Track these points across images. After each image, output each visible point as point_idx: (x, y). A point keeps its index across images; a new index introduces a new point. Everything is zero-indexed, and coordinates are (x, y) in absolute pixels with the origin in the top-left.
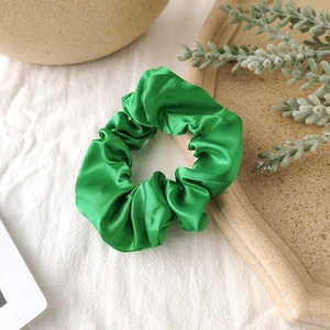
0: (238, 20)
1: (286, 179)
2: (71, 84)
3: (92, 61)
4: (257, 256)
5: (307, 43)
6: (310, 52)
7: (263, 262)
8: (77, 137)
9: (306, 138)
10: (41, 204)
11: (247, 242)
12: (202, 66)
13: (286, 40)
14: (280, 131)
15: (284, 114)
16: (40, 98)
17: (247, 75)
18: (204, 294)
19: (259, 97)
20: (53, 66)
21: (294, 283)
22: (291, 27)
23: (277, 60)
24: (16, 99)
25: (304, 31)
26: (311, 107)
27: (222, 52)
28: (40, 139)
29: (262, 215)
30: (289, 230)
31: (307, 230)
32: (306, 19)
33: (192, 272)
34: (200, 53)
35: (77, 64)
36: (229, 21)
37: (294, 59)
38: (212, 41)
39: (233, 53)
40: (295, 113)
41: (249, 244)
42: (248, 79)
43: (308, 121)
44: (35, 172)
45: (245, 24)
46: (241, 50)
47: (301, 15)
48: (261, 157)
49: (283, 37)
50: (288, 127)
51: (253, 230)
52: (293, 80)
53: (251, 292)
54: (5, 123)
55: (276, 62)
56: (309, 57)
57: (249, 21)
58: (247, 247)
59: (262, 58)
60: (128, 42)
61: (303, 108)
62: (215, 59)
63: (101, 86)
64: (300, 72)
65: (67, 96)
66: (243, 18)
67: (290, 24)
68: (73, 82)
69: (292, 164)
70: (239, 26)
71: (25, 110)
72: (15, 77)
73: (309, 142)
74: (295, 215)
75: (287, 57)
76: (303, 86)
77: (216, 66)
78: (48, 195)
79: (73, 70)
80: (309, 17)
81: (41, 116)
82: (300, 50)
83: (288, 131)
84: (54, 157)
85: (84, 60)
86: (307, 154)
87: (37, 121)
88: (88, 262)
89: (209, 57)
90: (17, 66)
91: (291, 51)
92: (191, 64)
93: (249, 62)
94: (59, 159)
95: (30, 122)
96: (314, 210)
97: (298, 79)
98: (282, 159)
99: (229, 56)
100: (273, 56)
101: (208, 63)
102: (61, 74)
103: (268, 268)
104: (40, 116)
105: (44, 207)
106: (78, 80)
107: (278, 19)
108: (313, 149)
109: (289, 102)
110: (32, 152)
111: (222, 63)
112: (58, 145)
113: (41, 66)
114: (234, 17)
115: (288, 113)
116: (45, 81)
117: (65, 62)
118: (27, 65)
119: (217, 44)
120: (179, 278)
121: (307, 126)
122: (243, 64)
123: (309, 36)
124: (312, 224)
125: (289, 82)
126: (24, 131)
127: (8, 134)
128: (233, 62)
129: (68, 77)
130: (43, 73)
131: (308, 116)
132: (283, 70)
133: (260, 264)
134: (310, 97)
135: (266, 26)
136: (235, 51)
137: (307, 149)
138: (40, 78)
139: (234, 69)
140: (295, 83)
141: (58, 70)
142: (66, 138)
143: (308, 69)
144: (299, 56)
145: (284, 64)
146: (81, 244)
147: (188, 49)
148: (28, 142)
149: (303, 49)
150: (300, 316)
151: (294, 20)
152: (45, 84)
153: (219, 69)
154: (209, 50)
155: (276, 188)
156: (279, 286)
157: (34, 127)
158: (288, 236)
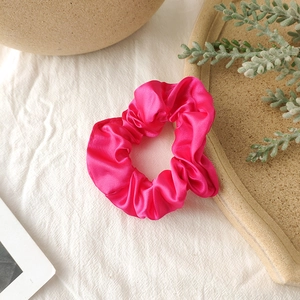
0: (230, 18)
1: (274, 164)
2: (81, 73)
5: (290, 34)
7: (257, 239)
12: (200, 63)
14: (268, 119)
15: (271, 105)
16: (54, 88)
19: (249, 88)
20: (62, 57)
21: (283, 256)
24: (33, 89)
28: (59, 125)
29: (254, 196)
30: (276, 208)
31: (291, 207)
32: (292, 17)
33: (196, 243)
34: (198, 52)
35: (84, 54)
44: (60, 157)
48: (252, 147)
49: (271, 35)
50: (274, 115)
51: (249, 214)
52: (280, 77)
54: (26, 112)
57: (241, 19)
63: (108, 76)
65: (78, 86)
66: (235, 17)
68: (83, 72)
71: (42, 100)
72: (29, 67)
73: (294, 135)
74: (281, 194)
76: (289, 82)
77: (212, 63)
78: (72, 178)
81: (58, 105)
83: (275, 119)
84: (74, 143)
87: (54, 110)
88: (110, 234)
89: (206, 57)
90: (30, 57)
92: (190, 61)
95: (48, 110)
97: (285, 76)
99: (224, 54)
101: (205, 60)
103: (262, 245)
104: (56, 105)
106: (87, 71)
108: (297, 141)
109: (276, 95)
110: (52, 141)
113: (50, 57)
114: (227, 15)
115: (275, 104)
118: (38, 56)
120: (185, 248)
122: (239, 71)
124: (295, 202)
126: (44, 119)
127: (29, 122)
129: (77, 67)
130: (55, 62)
138: (51, 68)
140: (282, 79)
141: (68, 60)
144: (288, 59)
146: (104, 220)
147: (188, 49)
148: (49, 130)
155: (265, 172)
156: (271, 258)
157: (52, 116)
158: (276, 213)
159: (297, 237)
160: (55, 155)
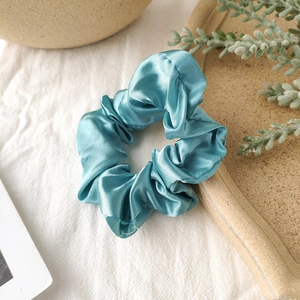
0: (226, 8)
1: (270, 162)
2: (65, 67)
3: (85, 46)
4: (241, 237)
5: (291, 31)
6: (295, 39)
7: (246, 242)
8: (69, 119)
9: (290, 122)
10: (34, 182)
11: (232, 223)
12: (191, 51)
13: (272, 27)
14: (265, 115)
15: (269, 99)
16: (35, 80)
17: (234, 61)
18: (189, 273)
19: (245, 82)
20: (49, 50)
21: (276, 264)
22: (277, 16)
23: (263, 46)
24: (13, 81)
25: (289, 19)
26: (295, 92)
27: (210, 38)
28: (34, 118)
29: (246, 196)
30: (272, 211)
31: (290, 212)
32: (291, 7)
33: (177, 251)
34: (189, 38)
35: (71, 49)
36: (218, 8)
37: (279, 45)
38: (201, 27)
39: (221, 39)
40: (280, 98)
41: (233, 226)
42: (235, 64)
43: (293, 105)
44: (29, 151)
45: (233, 12)
46: (228, 37)
47: (287, 4)
48: (246, 140)
49: (269, 25)
50: (273, 111)
51: (237, 212)
52: (278, 66)
53: (234, 271)
54: (2, 104)
55: (262, 47)
56: (294, 43)
57: (236, 9)
58: (231, 228)
59: (248, 44)
60: (120, 27)
61: (288, 93)
62: (203, 44)
63: (94, 68)
64: (285, 58)
65: (61, 79)
66: (230, 6)
67: (275, 12)
68: (68, 65)
69: (276, 148)
70: (227, 15)
71: (20, 92)
72: (12, 59)
73: (294, 127)
74: (278, 196)
75: (273, 43)
76: (288, 72)
77: (204, 51)
78: (41, 174)
79: (68, 54)
80: (294, 5)
81: (36, 98)
82: (286, 36)
83: (273, 115)
84: (47, 137)
85: (77, 44)
86: (291, 138)
87: (32, 103)
88: (77, 239)
89: (198, 43)
90: (15, 49)
91: (277, 37)
93: (236, 47)
94: (52, 140)
95: (25, 103)
96: (296, 192)
97: (283, 65)
98: (266, 142)
99: (217, 41)
100: (259, 42)
101: (196, 48)
102: (56, 58)
103: (251, 249)
104: (34, 98)
105: (36, 184)
106: (72, 64)
107: (264, 7)
108: (296, 133)
109: (274, 88)
110: (27, 132)
111: (210, 48)
112: (51, 126)
113: (37, 49)
114: (222, 5)
115: (273, 98)
116: (41, 64)
117: (59, 46)
118: (24, 49)
119: (206, 31)
120: (164, 257)
121: (291, 110)
122: (230, 49)
123: (293, 24)
124: (295, 205)
125: (274, 68)
126: (19, 112)
127: (4, 114)
128: (220, 48)
129: (62, 61)
130: (40, 55)
131: (292, 101)
132: (269, 56)
133: (243, 244)
134: (295, 82)
135: (253, 14)
136: (223, 37)
137: (291, 133)
138: (36, 61)
139: (221, 55)
140: (280, 68)
141: (54, 54)
142: (59, 119)
143: (293, 55)
144: (285, 42)
145: (270, 50)
146: (71, 222)
147: (178, 35)
148: (23, 122)
149: (289, 36)
150: (282, 297)
151: (280, 9)
152: (40, 67)
153: (207, 54)
154: (198, 36)
155: (260, 171)
156: (262, 266)
157: (29, 108)
158: (271, 218)
159: (296, 247)
160: (25, 149)
